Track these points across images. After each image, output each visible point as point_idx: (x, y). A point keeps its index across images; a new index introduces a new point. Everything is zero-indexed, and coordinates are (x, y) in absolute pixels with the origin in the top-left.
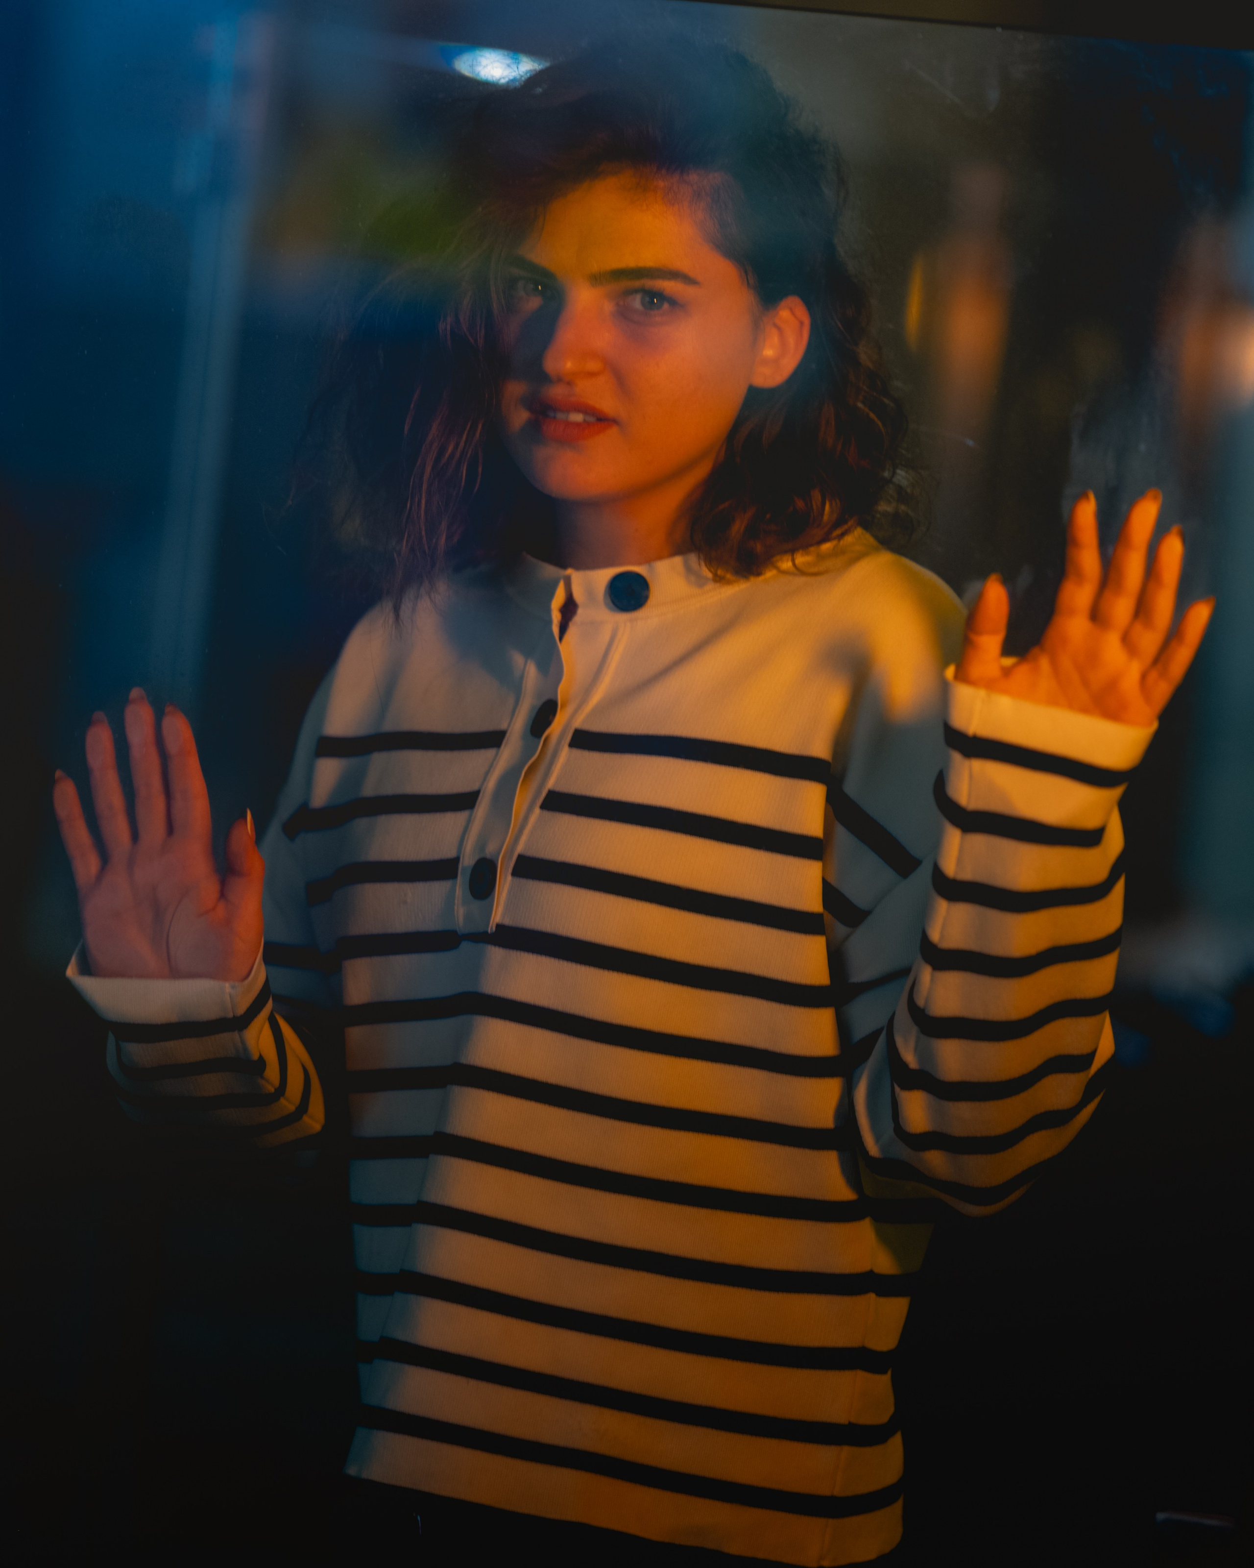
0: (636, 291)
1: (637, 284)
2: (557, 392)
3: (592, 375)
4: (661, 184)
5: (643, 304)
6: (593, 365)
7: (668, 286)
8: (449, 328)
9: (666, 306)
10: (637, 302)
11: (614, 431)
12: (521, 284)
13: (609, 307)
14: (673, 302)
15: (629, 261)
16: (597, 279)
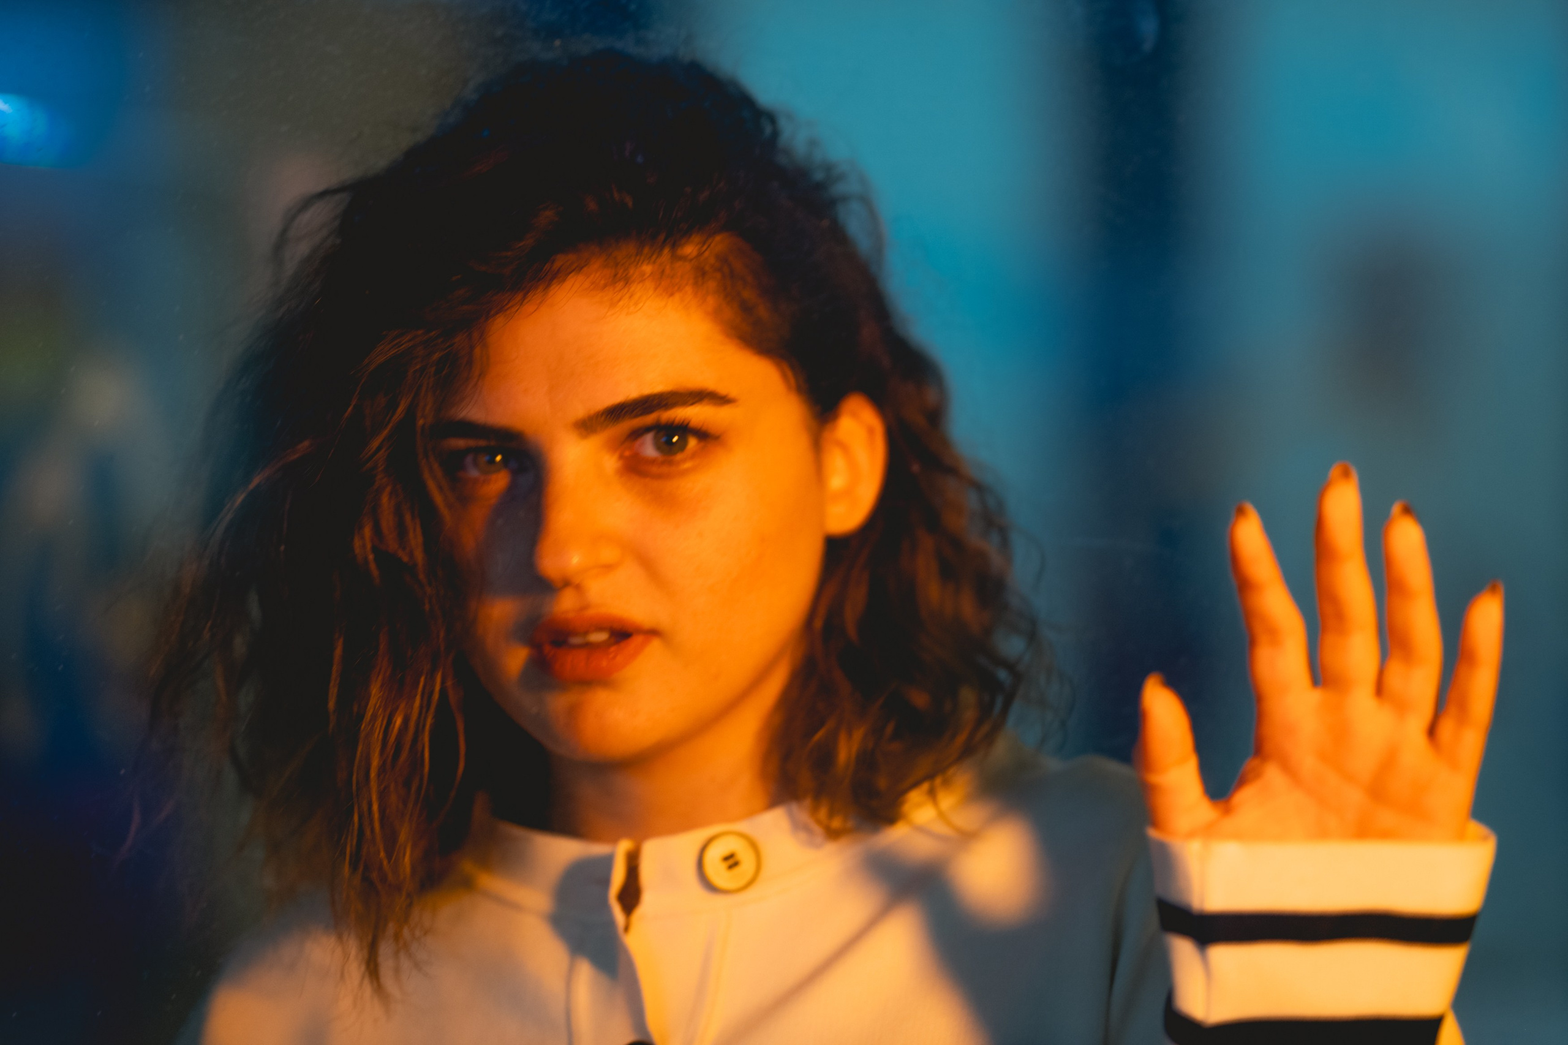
0: (647, 429)
1: (650, 419)
2: (566, 604)
3: (608, 568)
4: (647, 268)
5: (658, 447)
6: (608, 554)
7: (695, 414)
8: (369, 546)
9: (692, 442)
10: (648, 448)
11: (655, 644)
12: (469, 459)
13: (611, 463)
14: (704, 435)
15: (630, 390)
16: (587, 426)
